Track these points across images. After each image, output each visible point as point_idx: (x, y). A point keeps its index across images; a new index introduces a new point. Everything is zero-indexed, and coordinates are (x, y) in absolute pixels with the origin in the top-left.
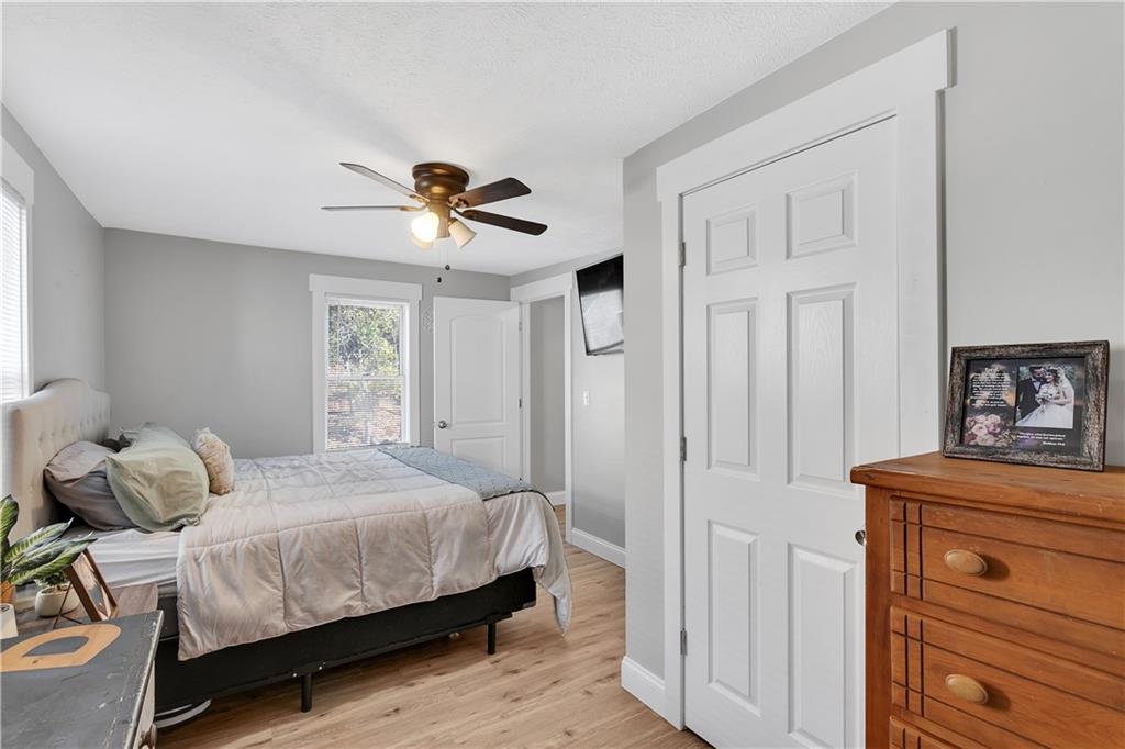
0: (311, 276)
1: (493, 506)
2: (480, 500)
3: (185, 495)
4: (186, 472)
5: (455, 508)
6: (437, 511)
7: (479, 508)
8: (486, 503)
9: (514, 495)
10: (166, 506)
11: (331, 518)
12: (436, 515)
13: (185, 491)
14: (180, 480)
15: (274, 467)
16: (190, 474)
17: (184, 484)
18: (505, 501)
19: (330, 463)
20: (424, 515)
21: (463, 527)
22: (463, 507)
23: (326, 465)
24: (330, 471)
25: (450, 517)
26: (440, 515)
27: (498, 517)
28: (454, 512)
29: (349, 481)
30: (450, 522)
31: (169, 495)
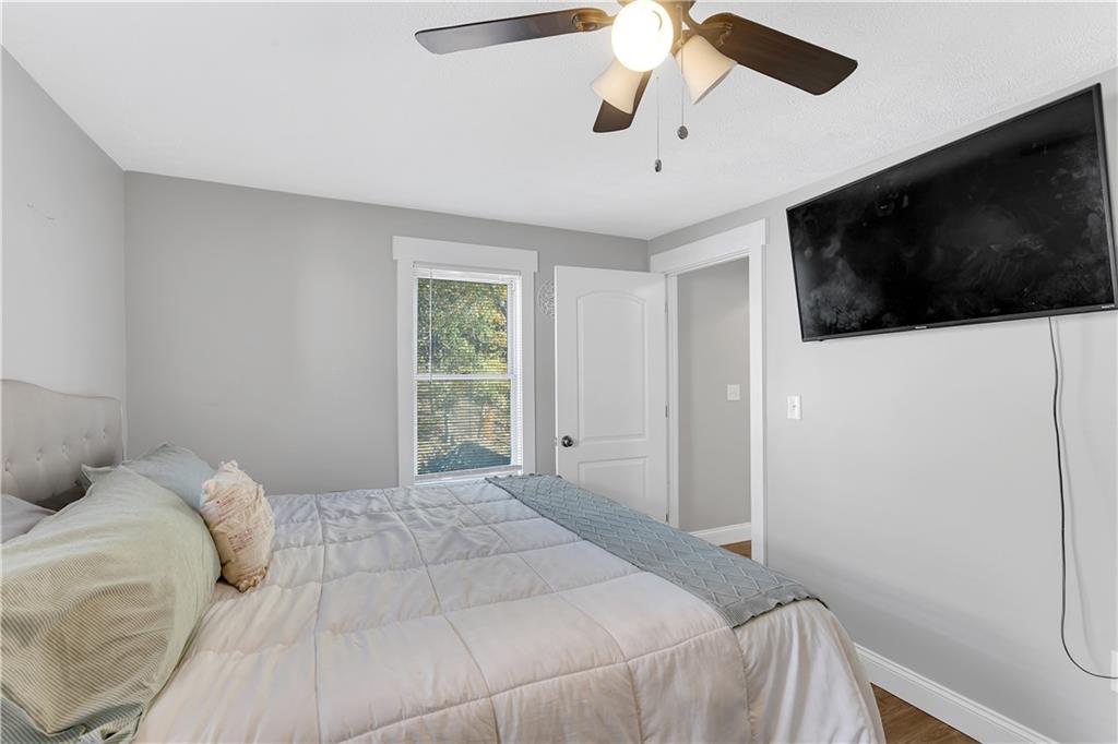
0: (396, 239)
1: (753, 637)
2: (727, 628)
3: (125, 647)
4: (134, 588)
5: (686, 650)
6: (654, 661)
7: (728, 647)
8: (739, 632)
9: (784, 611)
10: (70, 685)
11: (441, 703)
12: (653, 670)
13: (124, 638)
14: (115, 609)
15: (343, 512)
16: (146, 587)
17: (121, 620)
18: (772, 628)
19: (424, 507)
20: (630, 674)
21: (706, 696)
22: (700, 648)
23: (420, 513)
24: (423, 526)
25: (679, 674)
26: (660, 671)
27: (764, 665)
28: (686, 659)
29: (459, 557)
30: (680, 686)
31: (78, 656)
